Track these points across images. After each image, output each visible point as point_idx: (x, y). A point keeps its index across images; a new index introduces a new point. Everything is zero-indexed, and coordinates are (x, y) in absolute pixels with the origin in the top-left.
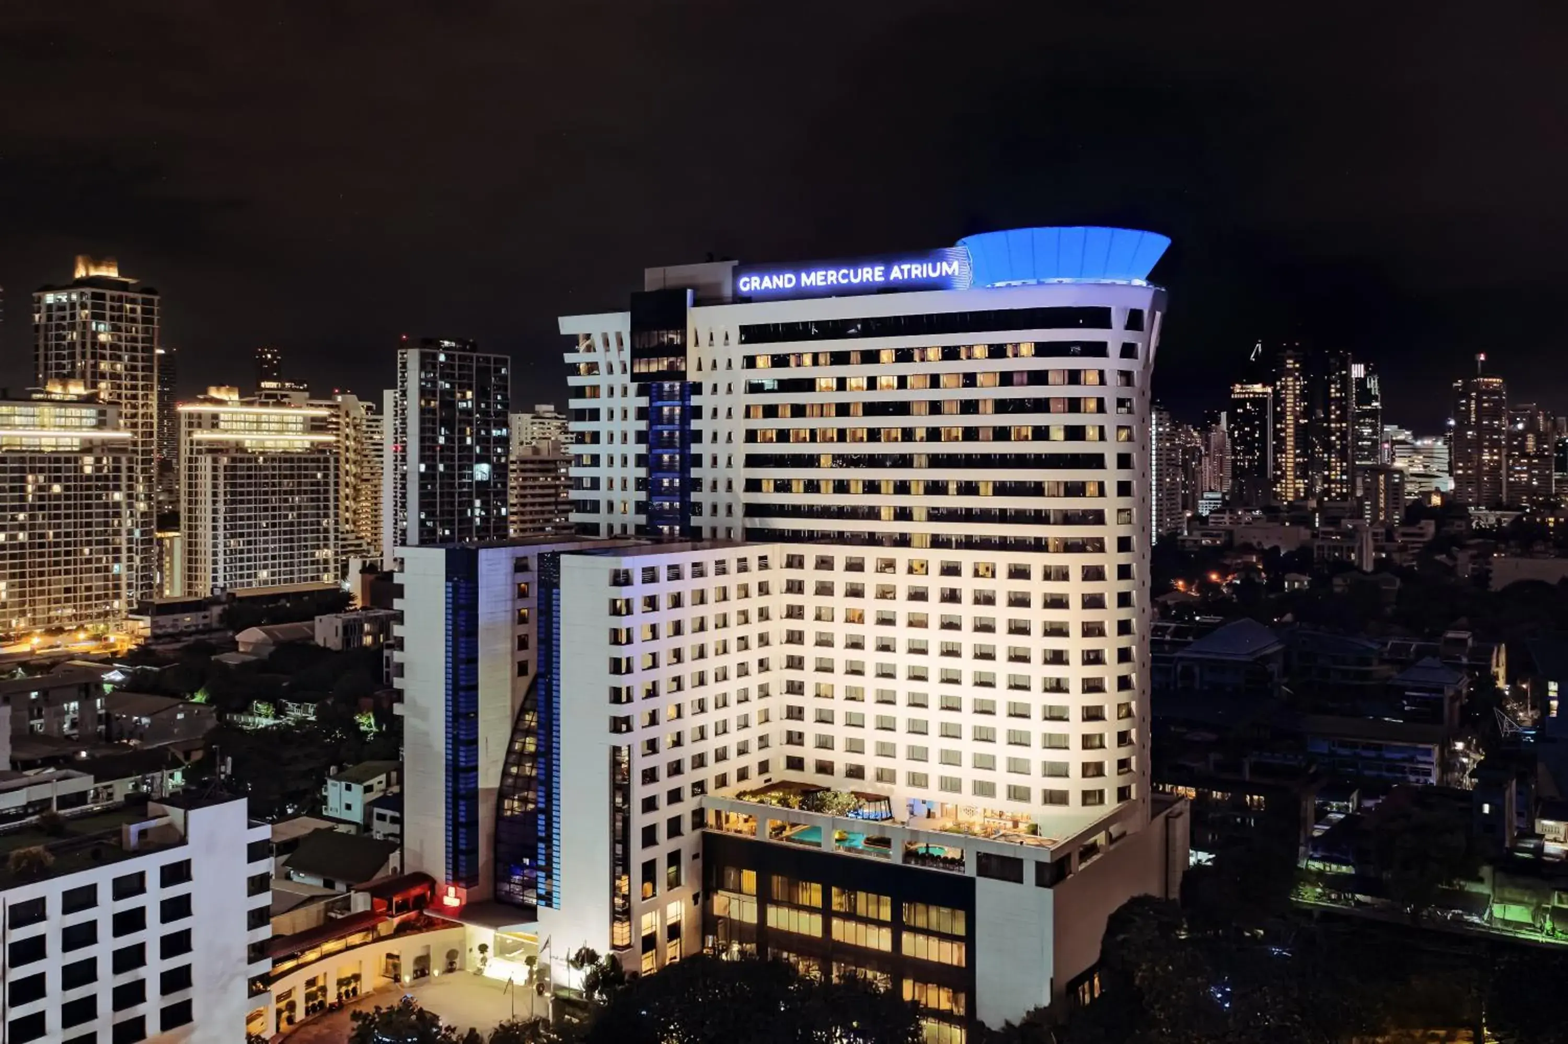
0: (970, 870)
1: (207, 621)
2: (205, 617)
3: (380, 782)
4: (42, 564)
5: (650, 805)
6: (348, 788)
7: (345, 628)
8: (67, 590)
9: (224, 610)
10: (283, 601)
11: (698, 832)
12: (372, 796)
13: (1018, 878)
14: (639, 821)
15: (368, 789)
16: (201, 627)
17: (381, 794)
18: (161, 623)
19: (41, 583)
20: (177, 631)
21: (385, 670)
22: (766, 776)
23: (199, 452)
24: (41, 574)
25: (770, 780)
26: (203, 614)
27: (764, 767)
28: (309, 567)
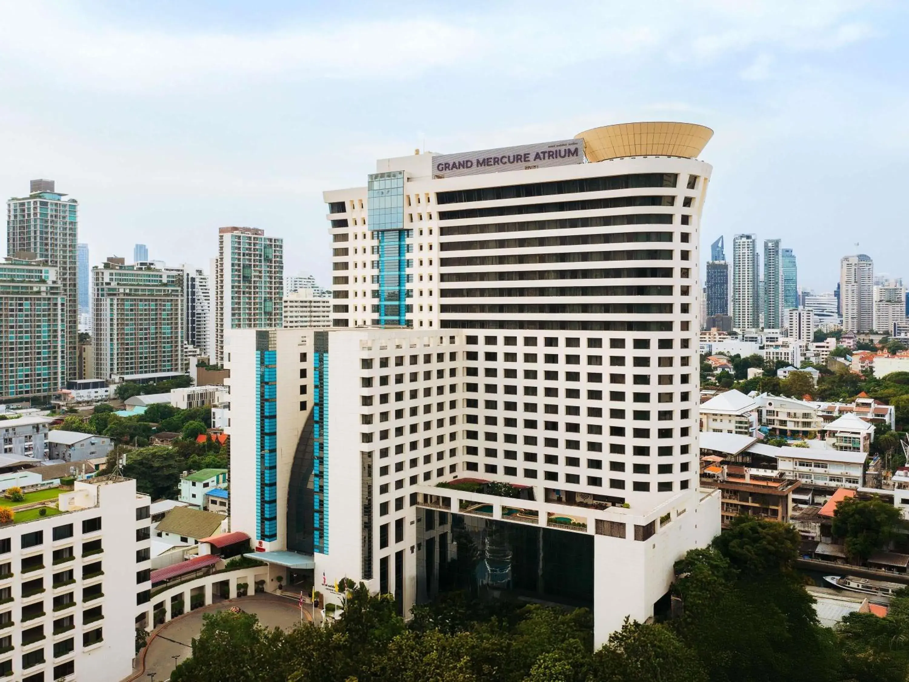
0: (591, 530)
1: (107, 393)
2: (106, 391)
3: (213, 481)
4: (12, 360)
5: (384, 489)
6: (194, 484)
7: (189, 396)
8: (27, 376)
9: (118, 387)
10: (151, 382)
11: (414, 507)
12: (207, 490)
13: (623, 536)
14: (378, 499)
15: (206, 485)
16: (104, 397)
17: (214, 488)
18: (81, 395)
19: (12, 371)
20: (90, 399)
21: (212, 420)
22: (454, 474)
23: (103, 295)
24: (12, 366)
25: (456, 477)
26: (105, 389)
27: (453, 468)
28: (166, 363)
